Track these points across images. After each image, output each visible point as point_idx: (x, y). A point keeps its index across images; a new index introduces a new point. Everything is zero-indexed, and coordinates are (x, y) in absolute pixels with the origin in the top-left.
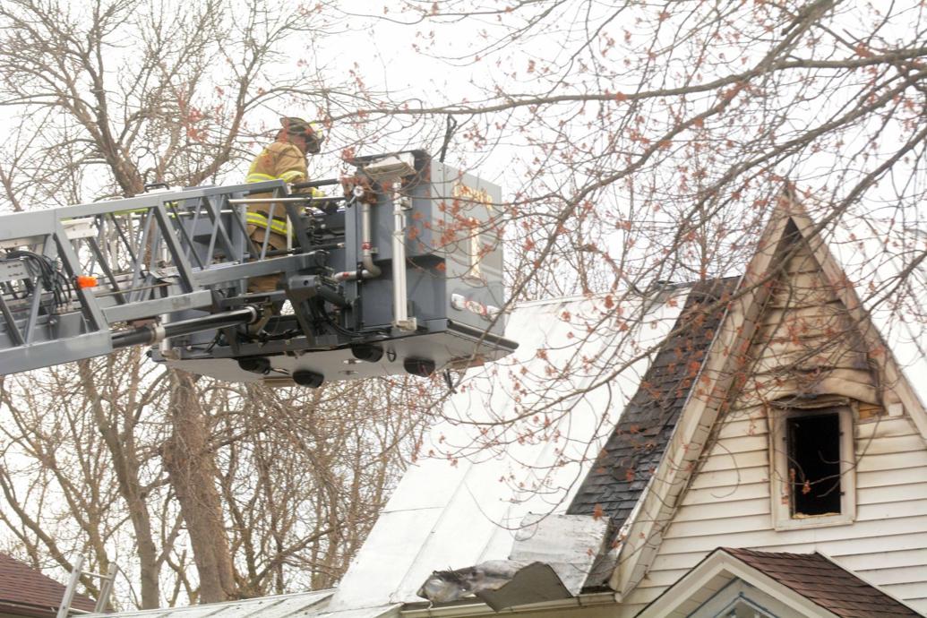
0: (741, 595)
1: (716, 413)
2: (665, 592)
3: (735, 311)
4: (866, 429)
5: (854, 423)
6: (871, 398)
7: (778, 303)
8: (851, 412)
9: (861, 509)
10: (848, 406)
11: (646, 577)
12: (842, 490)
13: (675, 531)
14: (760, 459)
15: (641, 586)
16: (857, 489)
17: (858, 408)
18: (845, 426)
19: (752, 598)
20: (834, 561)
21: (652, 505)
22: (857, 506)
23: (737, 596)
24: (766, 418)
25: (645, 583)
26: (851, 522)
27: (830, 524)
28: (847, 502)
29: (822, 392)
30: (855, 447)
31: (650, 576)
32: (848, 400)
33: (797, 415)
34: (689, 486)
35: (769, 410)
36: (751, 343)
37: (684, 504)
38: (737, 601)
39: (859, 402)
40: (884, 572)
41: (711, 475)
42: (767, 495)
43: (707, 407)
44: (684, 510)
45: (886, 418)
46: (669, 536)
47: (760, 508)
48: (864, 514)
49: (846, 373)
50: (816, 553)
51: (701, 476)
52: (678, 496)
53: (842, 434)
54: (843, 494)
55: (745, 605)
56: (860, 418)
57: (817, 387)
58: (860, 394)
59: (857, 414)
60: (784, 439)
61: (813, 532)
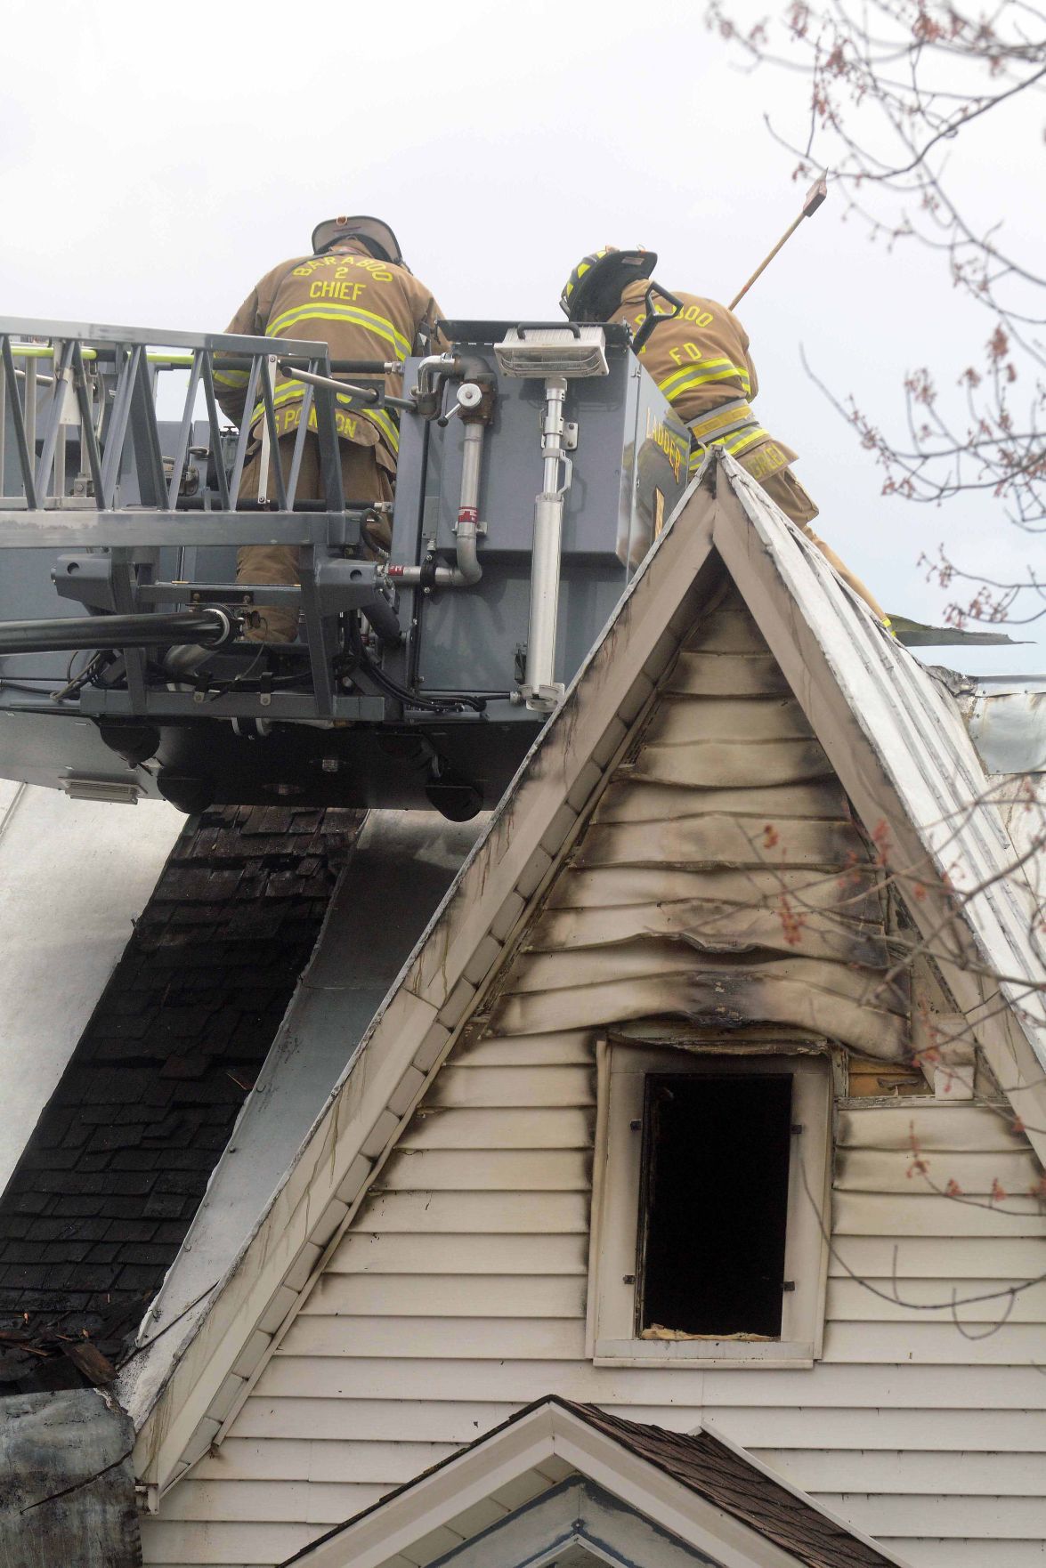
0: (579, 1527)
1: (453, 1038)
2: (384, 1501)
3: (540, 777)
4: (867, 1123)
5: (836, 1105)
6: (889, 1044)
7: (646, 770)
8: (828, 1073)
9: (836, 1330)
10: (823, 1061)
11: (213, 1451)
12: (787, 1278)
13: (306, 1339)
14: (568, 1172)
15: (198, 1474)
16: (829, 1278)
17: (847, 1067)
18: (811, 1109)
19: (606, 1538)
20: (752, 1459)
21: (263, 1265)
22: (827, 1322)
23: (566, 1528)
24: (591, 1068)
25: (211, 1469)
26: (808, 1363)
27: (750, 1363)
28: (800, 1309)
29: (758, 1015)
30: (837, 1167)
31: (226, 1450)
32: (822, 1045)
33: (676, 1067)
34: (356, 1220)
35: (601, 1045)
36: (563, 865)
37: (337, 1268)
38: (569, 1543)
39: (853, 1051)
40: (888, 1502)
41: (424, 1199)
42: (579, 1268)
43: (438, 1020)
44: (338, 1286)
45: (927, 1100)
46: (286, 1351)
47: (558, 1300)
48: (844, 1347)
49: (826, 973)
50: (704, 1434)
51: (391, 1199)
52: (324, 1247)
53: (798, 1130)
54: (791, 1287)
55: (589, 1556)
56: (851, 1095)
57: (744, 1002)
58: (857, 1031)
59: (842, 1082)
60: (634, 1127)
61: (698, 1377)
